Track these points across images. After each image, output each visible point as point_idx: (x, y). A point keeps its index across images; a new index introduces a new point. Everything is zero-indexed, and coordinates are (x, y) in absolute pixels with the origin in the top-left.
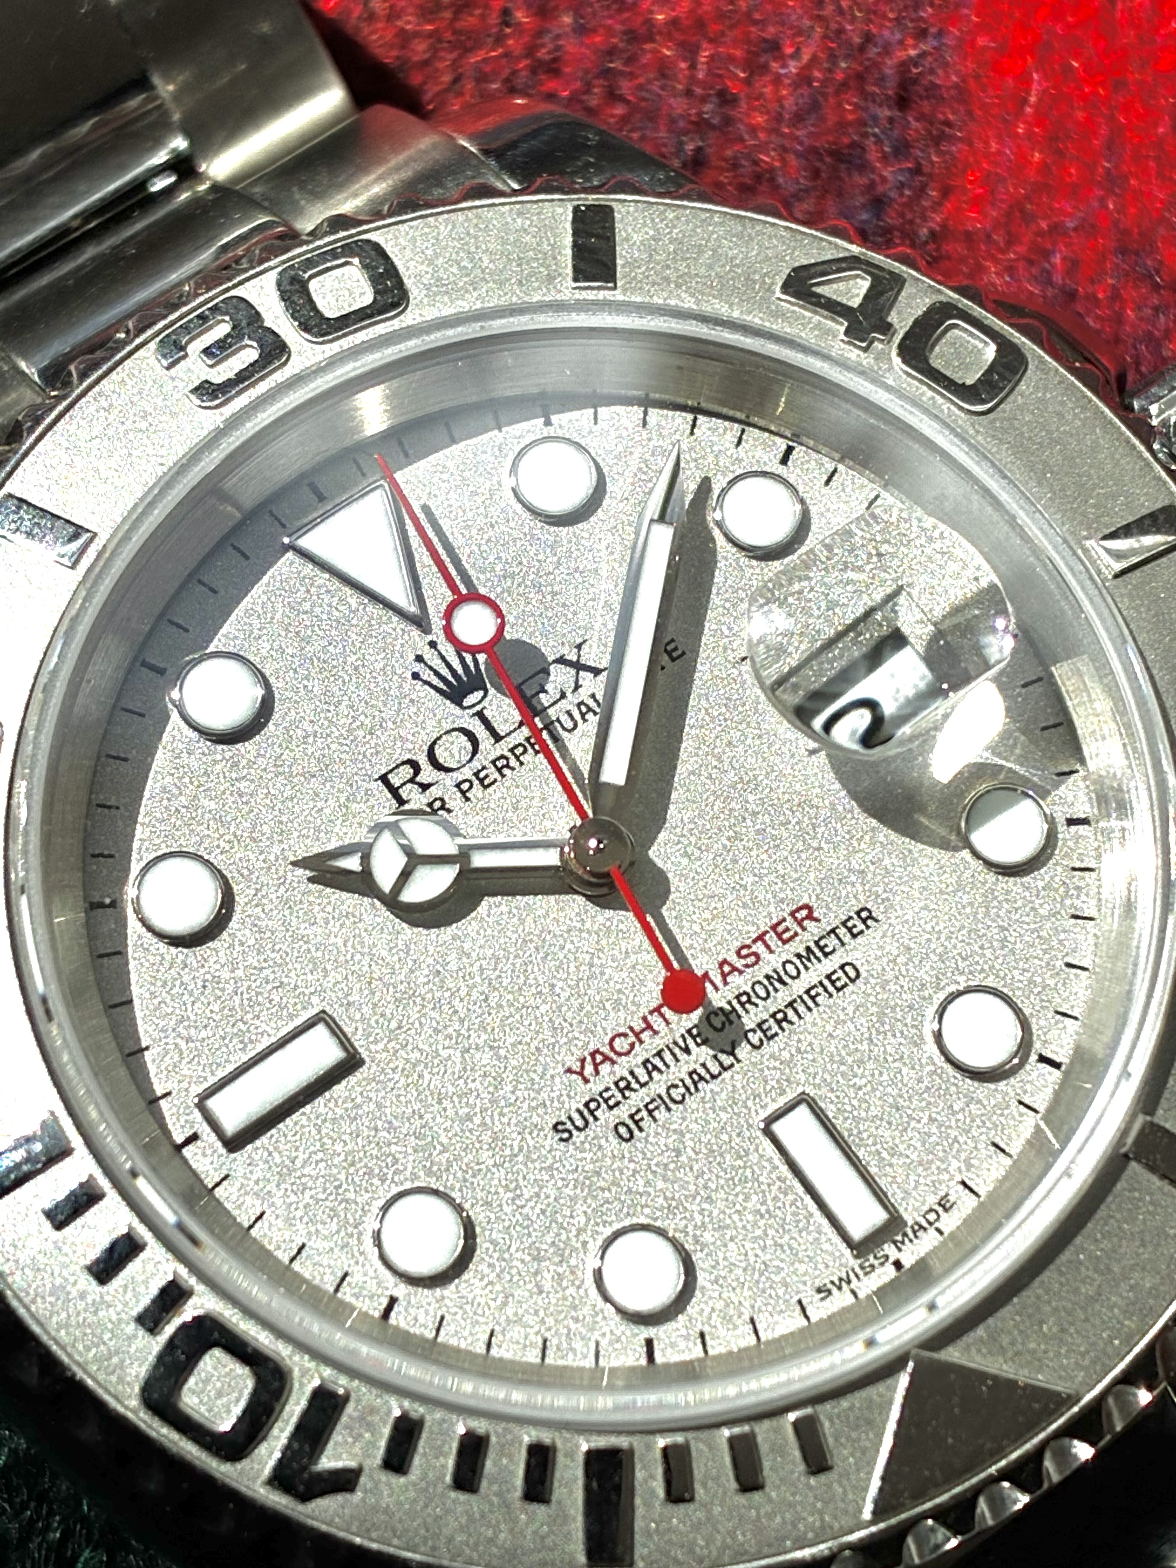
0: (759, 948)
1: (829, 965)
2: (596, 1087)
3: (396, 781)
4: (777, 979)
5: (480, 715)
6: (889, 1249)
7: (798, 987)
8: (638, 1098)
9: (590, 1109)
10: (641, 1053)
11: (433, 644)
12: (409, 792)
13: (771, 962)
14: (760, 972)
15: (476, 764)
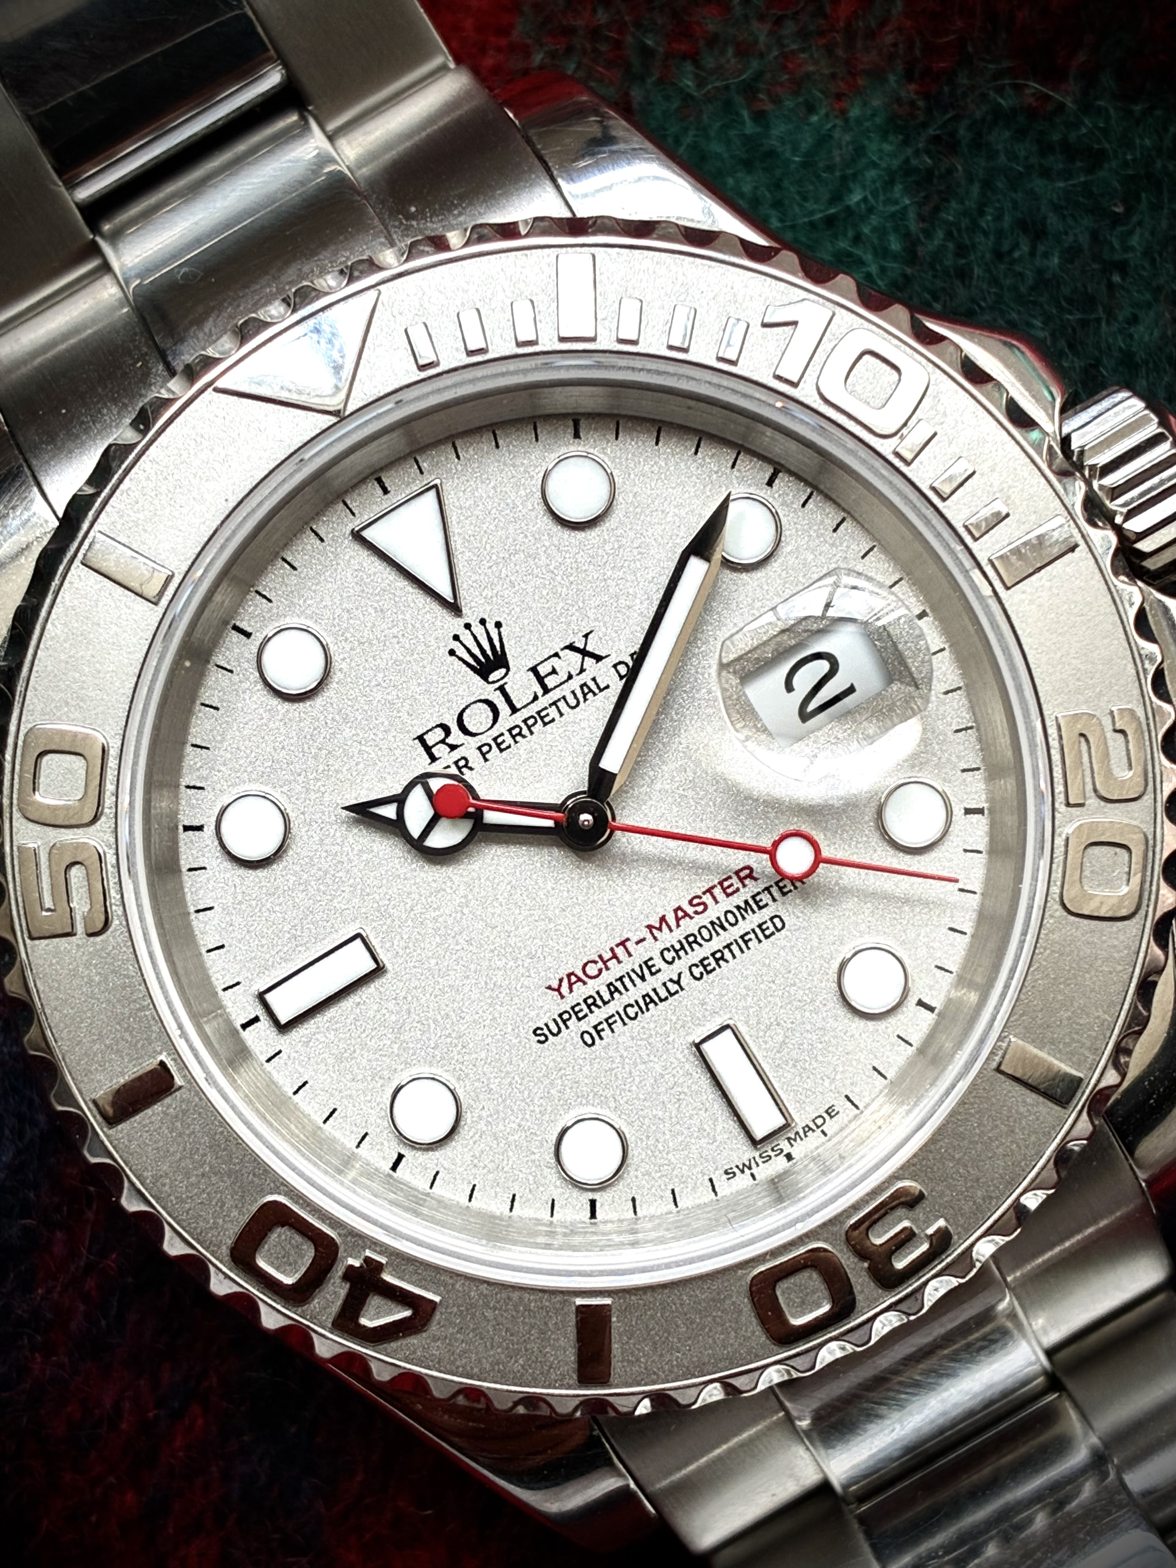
0: (708, 899)
2: (567, 1003)
4: (718, 925)
6: (784, 1145)
8: (600, 1014)
9: (563, 1019)
10: (608, 977)
11: (468, 626)
13: (714, 912)
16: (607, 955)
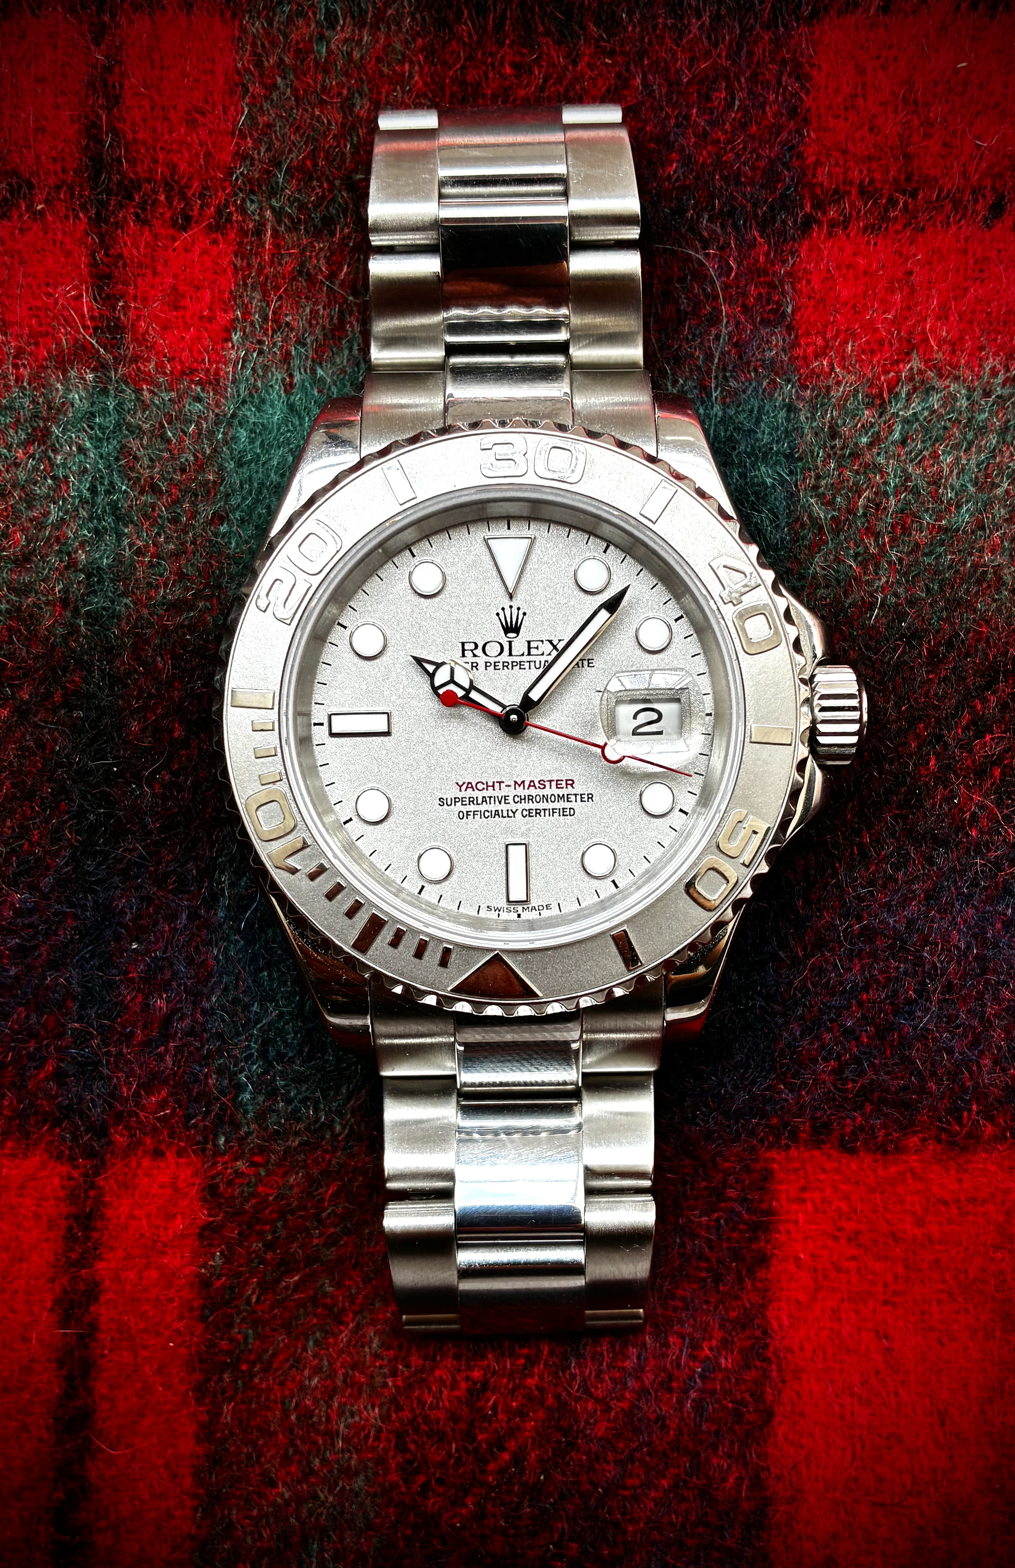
0: (547, 784)
1: (567, 805)
2: (460, 795)
3: (467, 647)
4: (545, 798)
5: (510, 643)
6: (520, 908)
7: (551, 806)
8: (472, 808)
9: (456, 800)
10: (485, 793)
11: (511, 607)
13: (547, 792)
14: (541, 792)
15: (497, 659)
16: (490, 784)
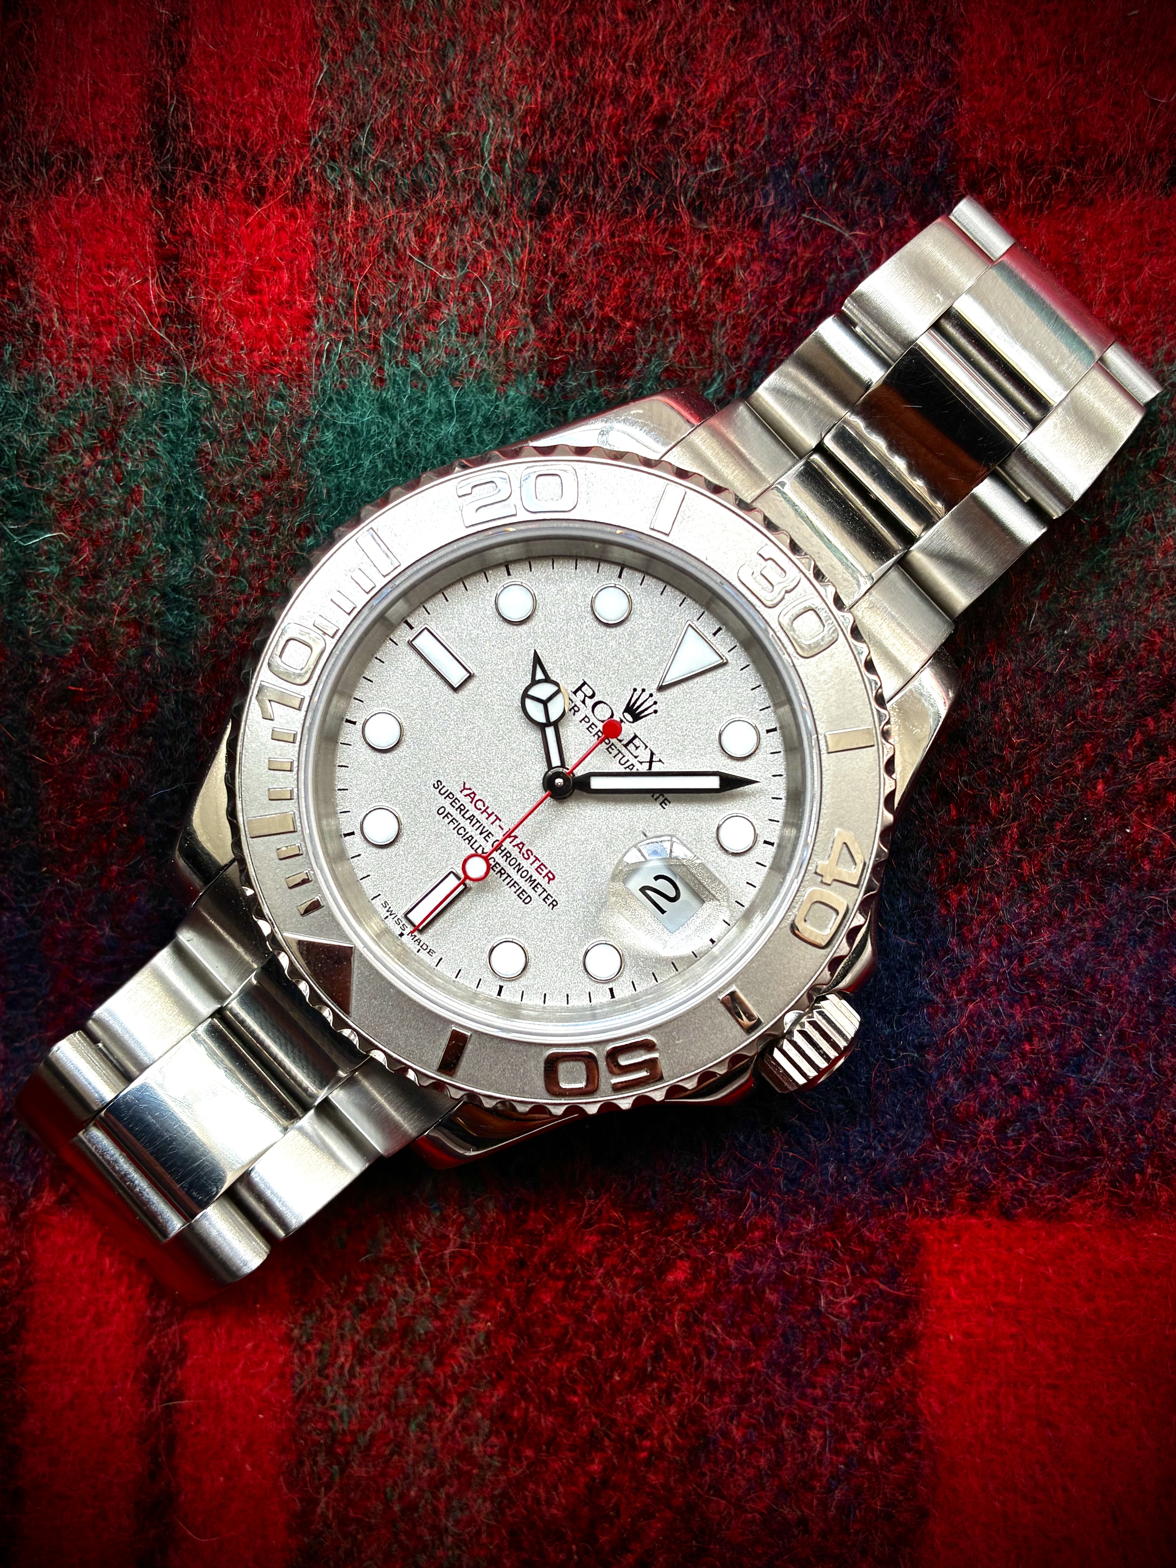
0: (532, 859)
1: (530, 891)
2: (458, 795)
3: (585, 688)
4: (519, 868)
6: (409, 930)
7: (516, 877)
8: (456, 814)
9: (449, 795)
10: (477, 813)
11: (651, 695)
12: (580, 694)
13: (525, 864)
14: (521, 860)
16: (489, 811)
